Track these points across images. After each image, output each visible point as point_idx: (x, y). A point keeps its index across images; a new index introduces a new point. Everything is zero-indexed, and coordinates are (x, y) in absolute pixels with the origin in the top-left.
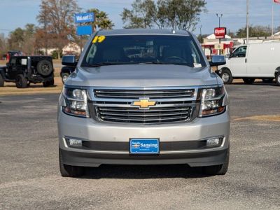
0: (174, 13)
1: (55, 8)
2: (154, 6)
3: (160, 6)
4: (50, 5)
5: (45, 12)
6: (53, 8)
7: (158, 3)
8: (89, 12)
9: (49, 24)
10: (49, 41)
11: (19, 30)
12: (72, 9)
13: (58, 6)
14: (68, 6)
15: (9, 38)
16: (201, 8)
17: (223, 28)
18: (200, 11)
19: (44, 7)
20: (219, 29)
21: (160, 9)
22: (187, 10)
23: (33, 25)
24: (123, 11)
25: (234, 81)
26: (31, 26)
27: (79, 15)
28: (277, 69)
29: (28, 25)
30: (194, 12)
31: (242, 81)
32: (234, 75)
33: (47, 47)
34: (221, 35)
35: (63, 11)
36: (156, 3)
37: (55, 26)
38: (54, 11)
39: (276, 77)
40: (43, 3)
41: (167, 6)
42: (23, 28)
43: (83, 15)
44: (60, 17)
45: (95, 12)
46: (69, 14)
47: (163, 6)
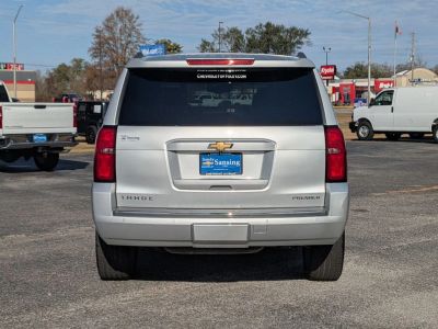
0: (268, 46)
1: (113, 39)
2: (242, 37)
3: (249, 36)
4: (107, 34)
5: (100, 43)
6: (110, 39)
7: (247, 32)
8: (157, 43)
9: (105, 59)
10: (105, 81)
11: (63, 66)
12: (135, 39)
13: (118, 35)
14: (130, 35)
15: (47, 76)
16: (304, 40)
17: (331, 66)
18: (301, 43)
19: (98, 37)
20: (327, 67)
21: (249, 41)
22: (285, 43)
23: (81, 61)
24: (201, 43)
25: (376, 136)
26: (78, 62)
27: (145, 47)
28: (435, 121)
29: (75, 60)
30: (293, 45)
31: (384, 136)
32: (375, 128)
33: (102, 90)
34: (328, 75)
35: (123, 42)
36: (243, 33)
37: (113, 62)
38: (111, 42)
39: (434, 132)
40: (98, 31)
41: (258, 36)
42: (69, 63)
43: (151, 48)
44: (120, 51)
45: (166, 43)
46: (131, 46)
47: (253, 36)
